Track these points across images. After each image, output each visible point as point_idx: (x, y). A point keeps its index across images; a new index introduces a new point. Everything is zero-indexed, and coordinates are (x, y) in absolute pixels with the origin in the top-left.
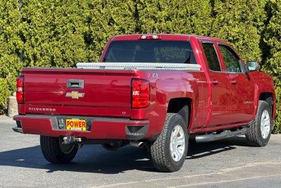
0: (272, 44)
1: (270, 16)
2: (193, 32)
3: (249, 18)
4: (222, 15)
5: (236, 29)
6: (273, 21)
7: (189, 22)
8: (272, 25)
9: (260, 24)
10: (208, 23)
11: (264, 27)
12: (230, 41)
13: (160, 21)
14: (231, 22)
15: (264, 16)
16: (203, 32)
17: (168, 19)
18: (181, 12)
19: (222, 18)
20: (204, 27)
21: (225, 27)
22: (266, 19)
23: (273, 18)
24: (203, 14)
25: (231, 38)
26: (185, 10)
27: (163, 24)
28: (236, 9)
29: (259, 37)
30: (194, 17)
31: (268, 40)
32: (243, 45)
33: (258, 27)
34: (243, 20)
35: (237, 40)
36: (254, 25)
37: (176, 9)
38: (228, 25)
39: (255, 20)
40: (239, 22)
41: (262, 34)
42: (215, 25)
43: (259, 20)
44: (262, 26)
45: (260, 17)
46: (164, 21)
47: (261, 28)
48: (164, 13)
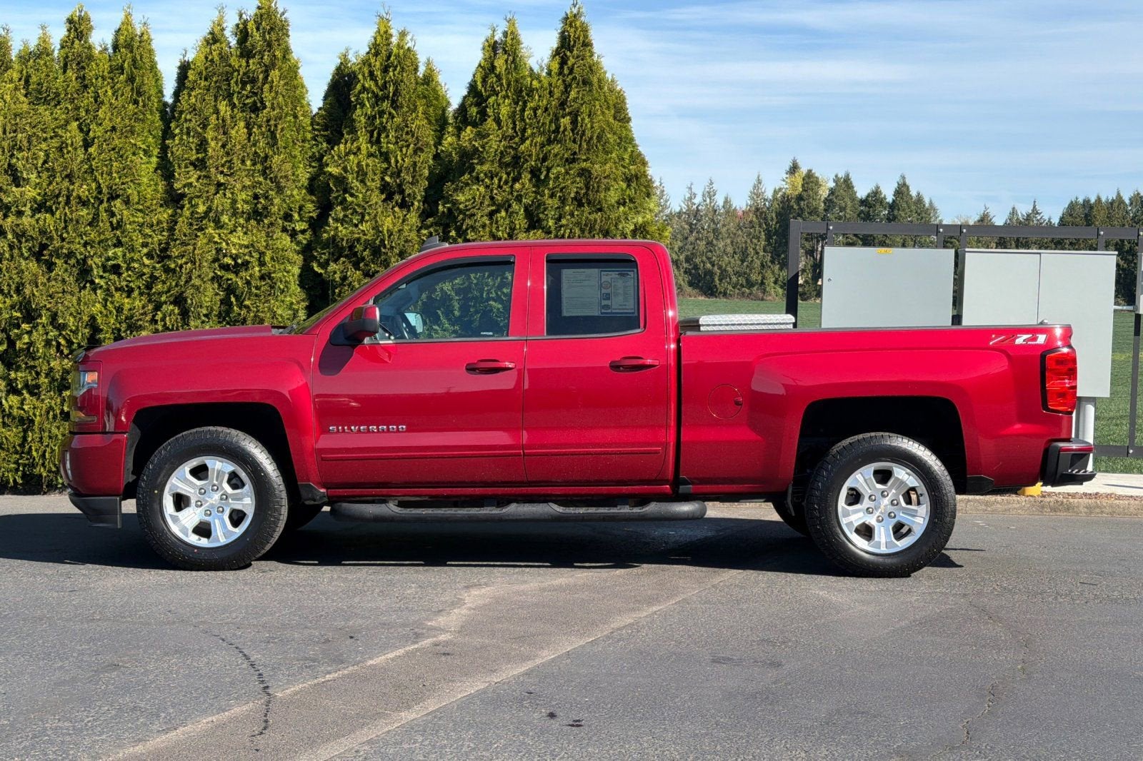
0: (337, 277)
1: (325, 208)
2: (119, 244)
3: (275, 209)
4: (200, 201)
5: (239, 238)
6: (336, 220)
7: (104, 215)
8: (337, 229)
9: (300, 226)
10: (159, 222)
11: (308, 235)
12: (226, 268)
13: (20, 214)
14: (225, 218)
15: (310, 206)
16: (145, 245)
17: (40, 207)
18: (83, 190)
19: (201, 209)
20: (148, 231)
21: (210, 230)
22: (314, 215)
23: (338, 211)
24: (142, 198)
25: (228, 261)
26: (94, 185)
27: (26, 221)
28: (239, 186)
29: (299, 259)
30: (118, 203)
31: (324, 265)
32: (262, 278)
33: (293, 234)
34: (257, 215)
35: (246, 265)
36: (284, 230)
37: (66, 183)
38: (218, 225)
39: (288, 217)
40: (248, 220)
41: (307, 251)
42: (182, 226)
43: (296, 216)
44: (303, 232)
45: (301, 208)
46: (29, 212)
47: (300, 237)
48: (30, 192)
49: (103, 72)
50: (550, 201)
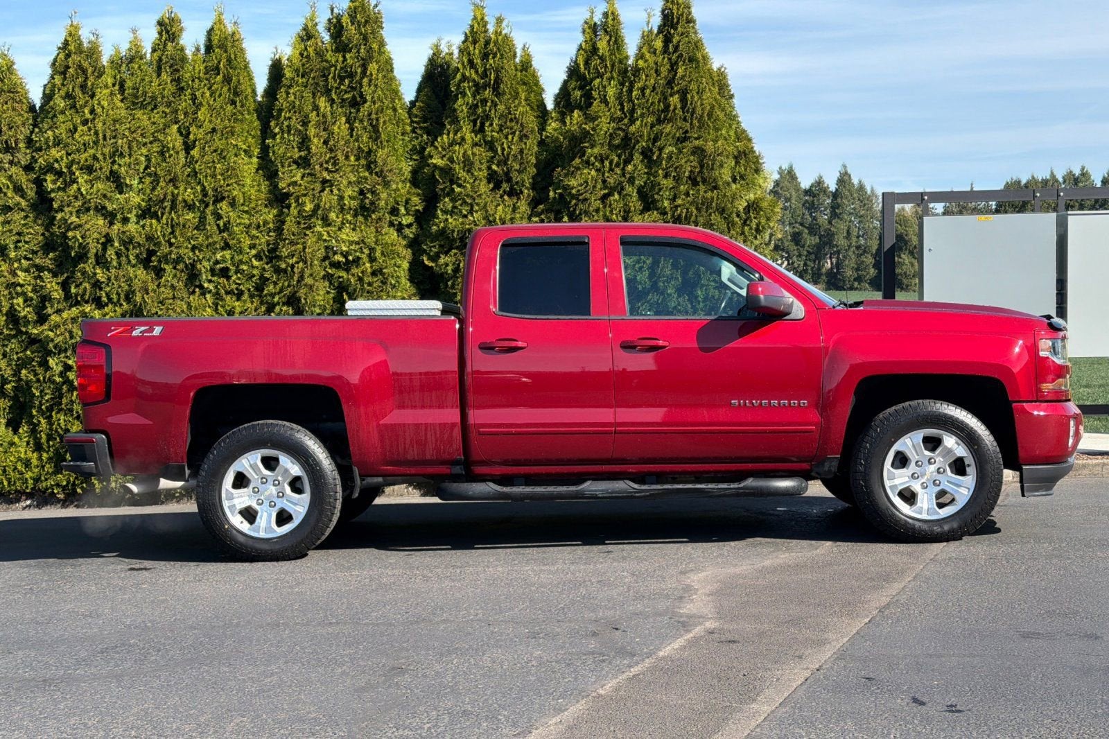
0: (450, 269)
1: (431, 201)
2: (227, 246)
3: (382, 203)
4: (307, 200)
5: (347, 234)
6: (445, 212)
7: (210, 218)
8: (447, 220)
9: (406, 220)
10: (266, 223)
11: (414, 229)
12: (336, 265)
13: (125, 220)
14: (333, 216)
15: (415, 199)
16: (252, 247)
17: (145, 213)
18: (188, 194)
19: (309, 207)
20: (254, 232)
21: (318, 228)
22: (420, 208)
23: (447, 203)
24: (248, 200)
25: (339, 258)
26: (199, 188)
27: (132, 227)
28: (345, 182)
29: (408, 253)
30: (224, 205)
31: (435, 258)
32: (374, 274)
33: (400, 228)
34: (365, 211)
35: (357, 261)
36: (391, 224)
37: (171, 188)
38: (326, 222)
39: (394, 211)
40: (355, 216)
41: (414, 244)
42: (290, 225)
43: (403, 210)
44: (409, 226)
45: (407, 202)
46: (134, 219)
47: (407, 231)
48: (136, 199)
49: (199, 73)
50: (664, 182)
